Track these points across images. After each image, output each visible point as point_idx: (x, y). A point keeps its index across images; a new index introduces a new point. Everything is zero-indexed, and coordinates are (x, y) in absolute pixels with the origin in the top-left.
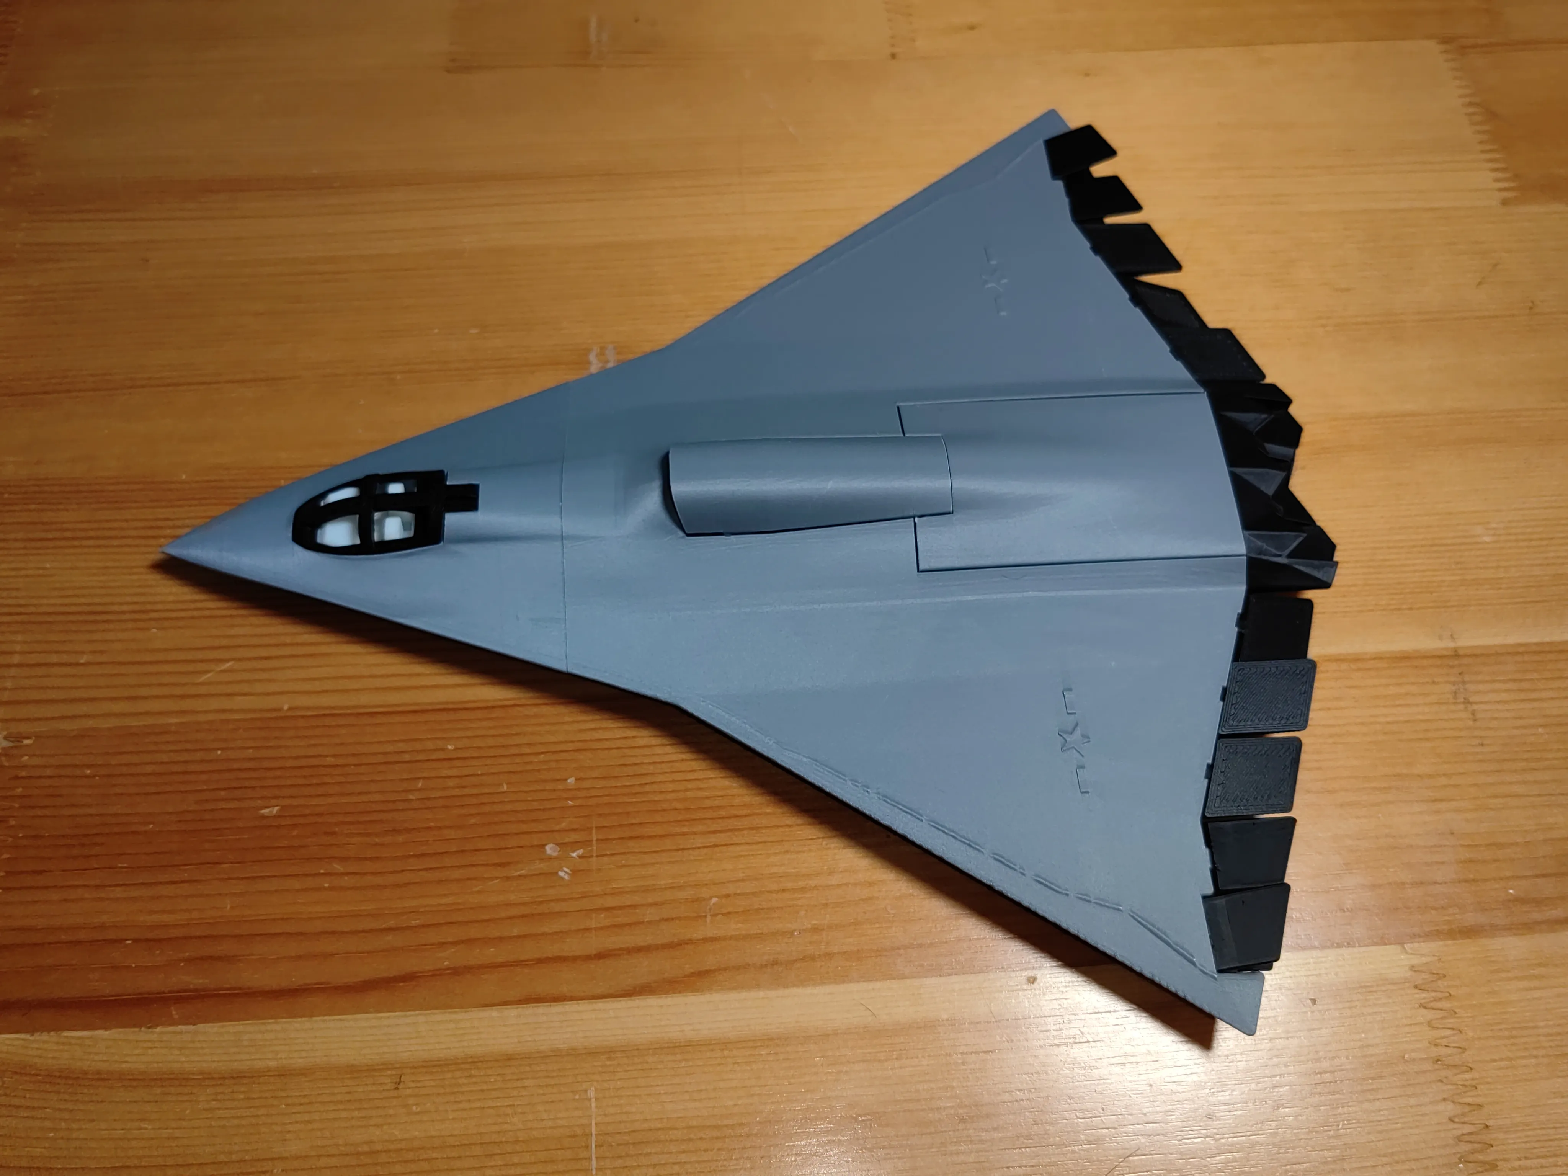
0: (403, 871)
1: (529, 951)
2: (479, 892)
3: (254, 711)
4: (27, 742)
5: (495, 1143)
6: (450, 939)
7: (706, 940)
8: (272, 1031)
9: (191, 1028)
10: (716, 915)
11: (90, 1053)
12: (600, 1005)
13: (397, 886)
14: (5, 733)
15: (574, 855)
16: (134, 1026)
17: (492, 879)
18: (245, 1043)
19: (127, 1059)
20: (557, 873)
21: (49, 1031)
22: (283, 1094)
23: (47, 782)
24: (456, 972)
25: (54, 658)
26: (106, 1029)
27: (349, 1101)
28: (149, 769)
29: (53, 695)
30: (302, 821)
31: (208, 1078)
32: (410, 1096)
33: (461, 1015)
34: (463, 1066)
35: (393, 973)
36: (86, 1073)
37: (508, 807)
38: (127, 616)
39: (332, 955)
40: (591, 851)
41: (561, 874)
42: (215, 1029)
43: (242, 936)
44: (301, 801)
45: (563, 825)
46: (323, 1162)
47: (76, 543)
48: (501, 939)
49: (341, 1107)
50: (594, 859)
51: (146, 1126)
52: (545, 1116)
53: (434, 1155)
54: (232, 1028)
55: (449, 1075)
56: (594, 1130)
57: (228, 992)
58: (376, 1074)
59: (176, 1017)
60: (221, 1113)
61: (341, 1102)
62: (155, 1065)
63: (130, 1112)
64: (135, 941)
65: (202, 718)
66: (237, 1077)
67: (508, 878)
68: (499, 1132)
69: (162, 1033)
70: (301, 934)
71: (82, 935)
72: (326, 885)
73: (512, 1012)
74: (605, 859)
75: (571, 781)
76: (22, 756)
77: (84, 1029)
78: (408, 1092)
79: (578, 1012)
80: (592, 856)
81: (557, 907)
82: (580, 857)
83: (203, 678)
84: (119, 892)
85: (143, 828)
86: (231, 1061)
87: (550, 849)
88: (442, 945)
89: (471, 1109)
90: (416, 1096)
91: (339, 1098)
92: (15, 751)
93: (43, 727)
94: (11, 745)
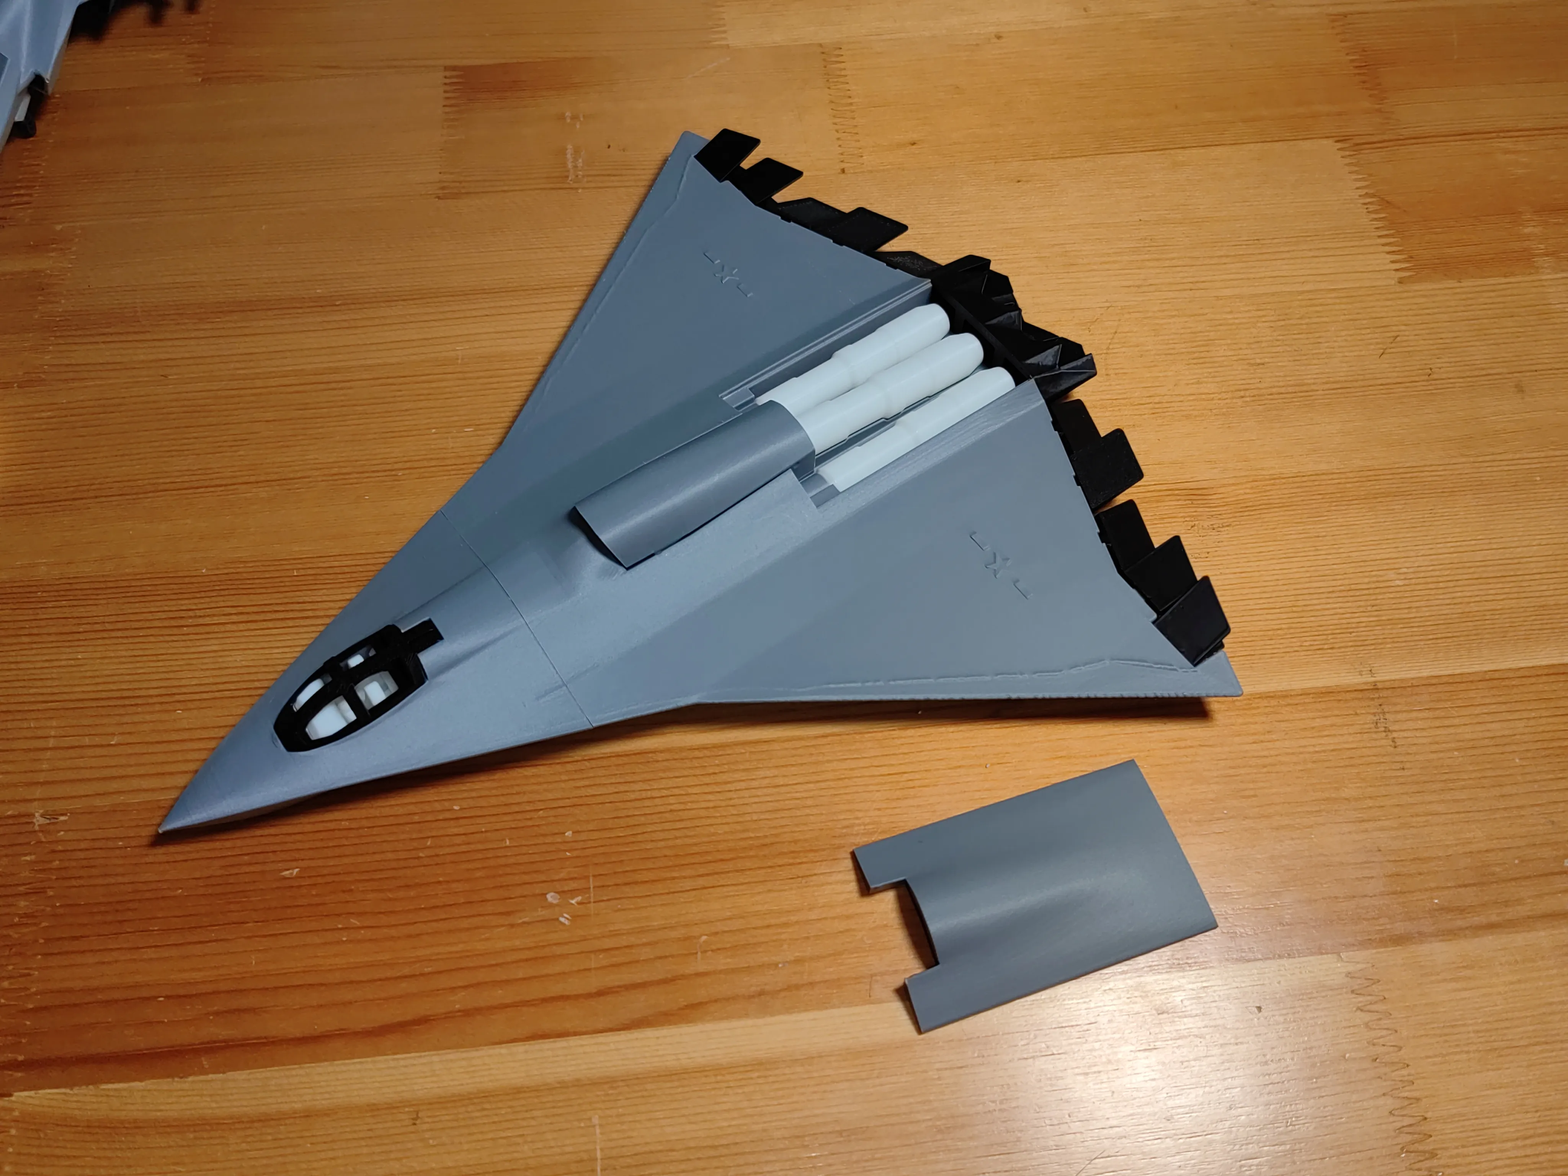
0: (415, 923)
1: (536, 991)
2: (487, 939)
4: (62, 818)
6: (460, 984)
7: (698, 975)
8: (297, 1075)
10: (705, 951)
11: (126, 1104)
12: (601, 1038)
13: (409, 936)
14: (41, 811)
15: (573, 902)
16: (168, 1077)
17: (497, 926)
18: (273, 1088)
19: (162, 1107)
20: (557, 919)
21: (88, 1084)
22: (307, 1134)
23: (82, 855)
24: (467, 1013)
25: (87, 741)
26: (141, 1080)
27: (370, 1138)
29: (87, 774)
30: (320, 880)
32: (427, 1130)
33: (474, 1054)
34: (475, 1101)
35: (409, 1017)
36: (123, 1122)
37: (512, 860)
38: (155, 700)
39: (351, 1003)
40: (590, 897)
41: (562, 920)
44: (320, 863)
45: (562, 875)
47: (105, 635)
48: (507, 982)
49: (363, 1143)
50: (592, 904)
52: (552, 1144)
54: (260, 1074)
55: (463, 1109)
56: (599, 1155)
58: (395, 1111)
59: (207, 1066)
60: (253, 1154)
61: (363, 1139)
62: (188, 1112)
63: (164, 1157)
64: (167, 997)
66: (265, 1120)
67: (512, 926)
69: (193, 1082)
70: (322, 985)
71: (116, 995)
72: (344, 939)
73: (520, 1049)
74: (602, 904)
75: (569, 834)
76: (59, 831)
77: (120, 1082)
78: (426, 1126)
79: (582, 1046)
80: (590, 902)
81: (559, 950)
82: (579, 903)
84: (151, 953)
85: (172, 894)
86: (258, 1105)
87: (550, 898)
88: (453, 989)
89: (483, 1140)
90: (431, 1130)
91: (361, 1135)
92: (52, 827)
93: (77, 805)
94: (48, 821)
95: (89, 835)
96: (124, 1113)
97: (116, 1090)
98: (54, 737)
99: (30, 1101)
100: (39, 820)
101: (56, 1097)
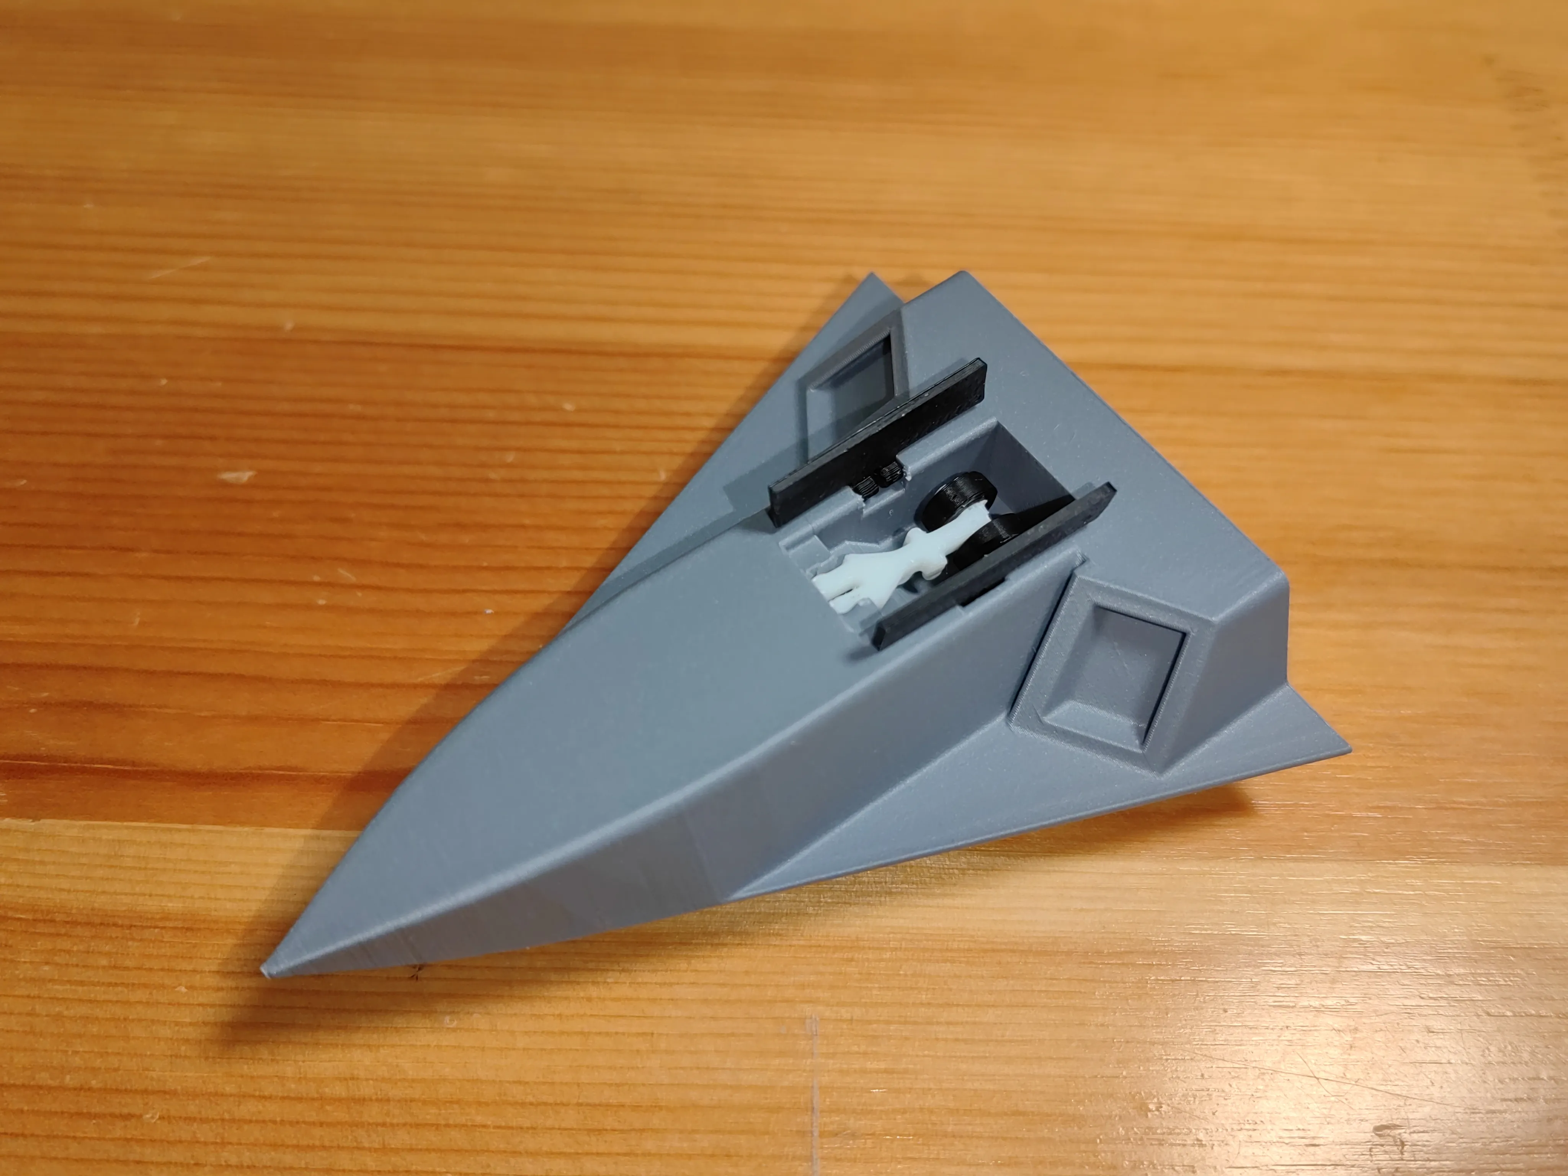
3: (235, 327)
5: (608, 1106)
9: (28, 824)
31: (45, 921)
42: (74, 832)
43: (153, 673)
46: (249, 1109)
53: (479, 1119)
57: (110, 767)
65: (144, 330)
68: (618, 1085)
83: (156, 275)
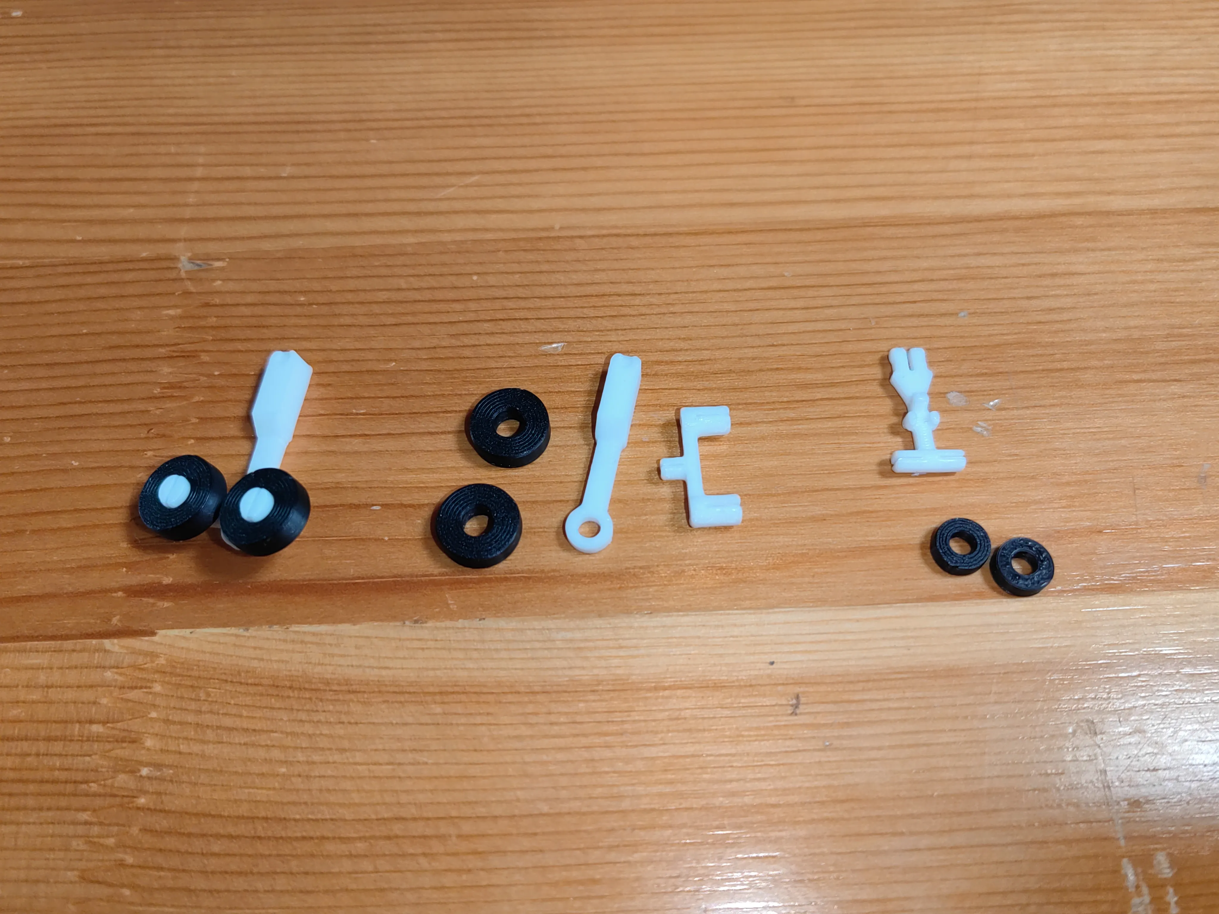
3: (515, 230)
4: (218, 264)
9: (476, 623)
11: (333, 655)
14: (189, 254)
15: (990, 405)
16: (394, 618)
19: (389, 664)
20: (971, 428)
21: (271, 623)
23: (246, 311)
25: (248, 171)
26: (353, 621)
28: (383, 296)
29: (251, 211)
31: (510, 692)
36: (328, 683)
40: (1012, 401)
41: (975, 428)
42: (513, 625)
50: (1016, 411)
51: (425, 760)
59: (454, 607)
62: (431, 673)
63: (399, 739)
64: (385, 506)
65: (446, 237)
69: (435, 629)
75: (963, 315)
76: (214, 280)
77: (320, 622)
78: (811, 718)
80: (1014, 408)
82: (997, 407)
83: (442, 193)
84: (357, 444)
85: (383, 367)
92: (203, 275)
93: (239, 247)
94: (196, 268)
95: (255, 286)
96: (330, 669)
97: (314, 634)
98: (203, 165)
99: (183, 644)
100: (184, 265)
101: (222, 640)
